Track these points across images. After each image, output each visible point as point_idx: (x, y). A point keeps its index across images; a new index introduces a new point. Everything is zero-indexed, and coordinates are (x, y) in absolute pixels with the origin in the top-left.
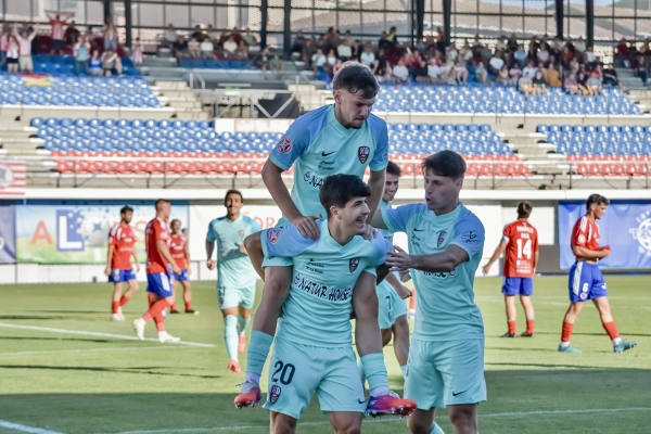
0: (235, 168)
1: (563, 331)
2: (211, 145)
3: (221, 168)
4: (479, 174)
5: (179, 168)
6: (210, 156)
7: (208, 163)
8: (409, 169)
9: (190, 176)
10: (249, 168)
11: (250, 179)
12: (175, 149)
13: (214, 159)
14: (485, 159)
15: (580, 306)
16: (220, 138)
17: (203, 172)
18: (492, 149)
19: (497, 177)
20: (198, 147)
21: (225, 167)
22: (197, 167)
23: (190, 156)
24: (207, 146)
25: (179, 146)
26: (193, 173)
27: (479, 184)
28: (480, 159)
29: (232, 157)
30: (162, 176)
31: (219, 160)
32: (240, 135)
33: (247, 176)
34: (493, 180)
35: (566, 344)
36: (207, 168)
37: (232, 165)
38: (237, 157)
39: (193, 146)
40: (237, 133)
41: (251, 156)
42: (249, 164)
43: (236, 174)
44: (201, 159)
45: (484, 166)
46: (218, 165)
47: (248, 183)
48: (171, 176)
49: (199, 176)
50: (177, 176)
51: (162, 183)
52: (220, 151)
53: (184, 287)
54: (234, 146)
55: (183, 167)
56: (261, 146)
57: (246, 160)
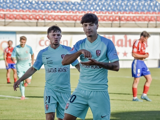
0: (38, 17)
1: (133, 92)
2: (26, 6)
3: (31, 17)
4: (149, 21)
5: (12, 17)
6: (26, 11)
7: (25, 15)
8: (117, 18)
9: (17, 21)
10: (44, 17)
11: (45, 23)
12: (10, 8)
13: (28, 13)
14: (153, 14)
15: (138, 79)
16: (31, 3)
17: (23, 19)
18: (156, 9)
19: (158, 22)
20: (20, 7)
21: (33, 17)
22: (20, 16)
23: (17, 11)
24: (25, 7)
25: (12, 7)
26: (18, 19)
27: (149, 25)
28: (150, 14)
29: (36, 12)
30: (3, 20)
31: (30, 14)
32: (40, 2)
33: (43, 21)
34: (156, 24)
35: (136, 98)
36: (25, 17)
37: (36, 16)
38: (39, 12)
39: (18, 7)
40: (38, 1)
41: (45, 12)
42: (44, 15)
43: (38, 20)
44: (22, 13)
45: (152, 17)
46: (30, 16)
47: (43, 24)
48: (8, 20)
49: (21, 20)
50: (10, 20)
51: (3, 24)
52: (31, 9)
53: (14, 71)
54: (37, 7)
55: (14, 16)
56: (50, 7)
57: (43, 14)
